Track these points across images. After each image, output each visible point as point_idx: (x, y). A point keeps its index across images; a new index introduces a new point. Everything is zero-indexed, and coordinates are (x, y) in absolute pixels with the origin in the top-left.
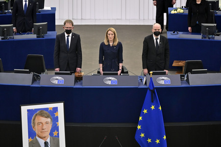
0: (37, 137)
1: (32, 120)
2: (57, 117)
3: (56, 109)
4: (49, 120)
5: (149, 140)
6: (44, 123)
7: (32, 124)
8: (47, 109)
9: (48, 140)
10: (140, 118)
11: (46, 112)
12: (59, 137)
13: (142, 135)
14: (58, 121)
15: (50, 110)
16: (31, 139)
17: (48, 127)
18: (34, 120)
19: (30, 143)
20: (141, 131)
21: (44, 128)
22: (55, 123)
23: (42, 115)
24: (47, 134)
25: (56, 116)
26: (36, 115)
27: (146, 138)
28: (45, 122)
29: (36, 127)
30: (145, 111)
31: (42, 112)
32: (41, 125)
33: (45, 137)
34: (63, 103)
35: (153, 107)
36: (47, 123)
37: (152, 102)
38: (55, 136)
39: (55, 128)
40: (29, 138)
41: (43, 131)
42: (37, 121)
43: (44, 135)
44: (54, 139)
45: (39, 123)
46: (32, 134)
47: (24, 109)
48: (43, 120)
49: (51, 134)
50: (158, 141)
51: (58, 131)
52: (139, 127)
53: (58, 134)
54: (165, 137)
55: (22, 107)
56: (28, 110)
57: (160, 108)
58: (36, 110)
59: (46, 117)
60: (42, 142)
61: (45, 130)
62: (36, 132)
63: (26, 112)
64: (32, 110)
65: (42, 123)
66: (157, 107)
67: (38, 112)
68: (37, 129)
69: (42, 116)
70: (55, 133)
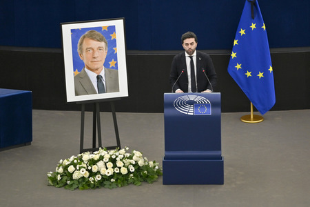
0: (86, 69)
1: (78, 45)
2: (115, 40)
3: (112, 29)
4: (103, 44)
5: (249, 74)
6: (95, 49)
7: (79, 51)
8: (99, 29)
9: (102, 74)
10: (236, 42)
11: (98, 33)
12: (117, 68)
13: (239, 66)
14: (115, 46)
15: (105, 30)
16: (77, 72)
17: (102, 55)
18: (81, 44)
19: (76, 78)
20: (236, 61)
21: (96, 56)
22: (112, 49)
23: (92, 37)
24: (100, 64)
25: (112, 39)
26: (84, 37)
27: (244, 70)
28: (97, 48)
29: (84, 54)
30: (242, 32)
31: (92, 34)
32: (91, 51)
33: (97, 69)
34: (122, 20)
35: (253, 26)
36: (100, 48)
37: (253, 18)
38: (113, 67)
39: (112, 56)
40: (74, 70)
41: (95, 60)
42: (85, 46)
43: (96, 67)
44: (110, 72)
45: (88, 49)
46: (78, 65)
47: (67, 29)
48: (94, 44)
49: (106, 65)
50: (261, 75)
51: (116, 60)
52: (234, 55)
53: (116, 64)
54: (271, 69)
55: (63, 26)
56: (72, 31)
57: (264, 27)
58: (84, 30)
59: (98, 41)
60: (93, 76)
61: (98, 59)
62: (85, 61)
63: (70, 33)
64: (78, 29)
65: (93, 49)
66: (259, 26)
67: (87, 33)
68: (85, 57)
69: (93, 39)
70: (112, 63)
